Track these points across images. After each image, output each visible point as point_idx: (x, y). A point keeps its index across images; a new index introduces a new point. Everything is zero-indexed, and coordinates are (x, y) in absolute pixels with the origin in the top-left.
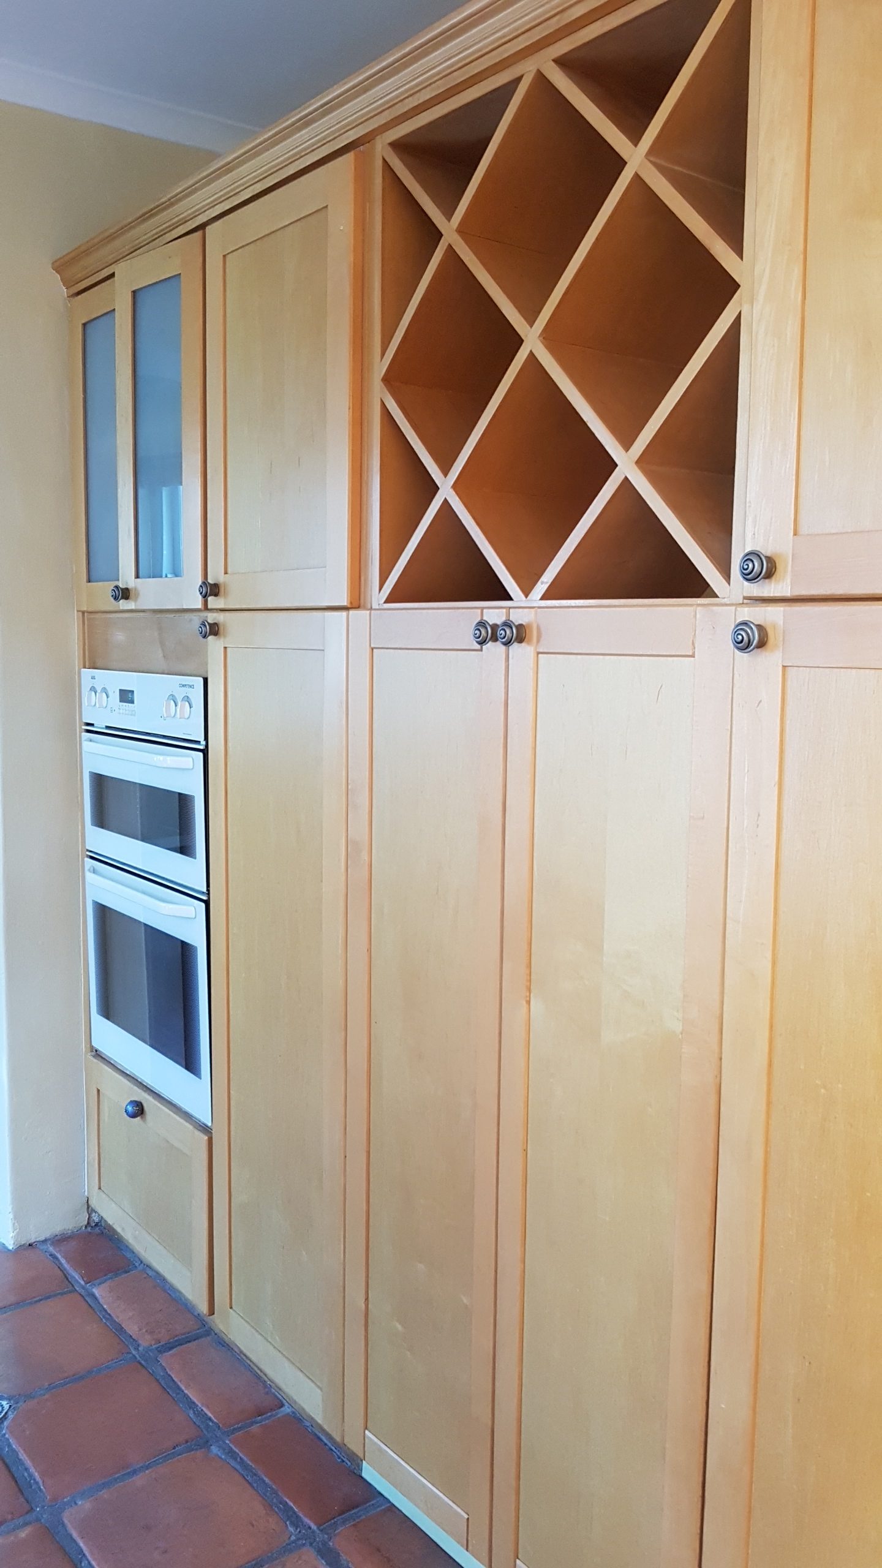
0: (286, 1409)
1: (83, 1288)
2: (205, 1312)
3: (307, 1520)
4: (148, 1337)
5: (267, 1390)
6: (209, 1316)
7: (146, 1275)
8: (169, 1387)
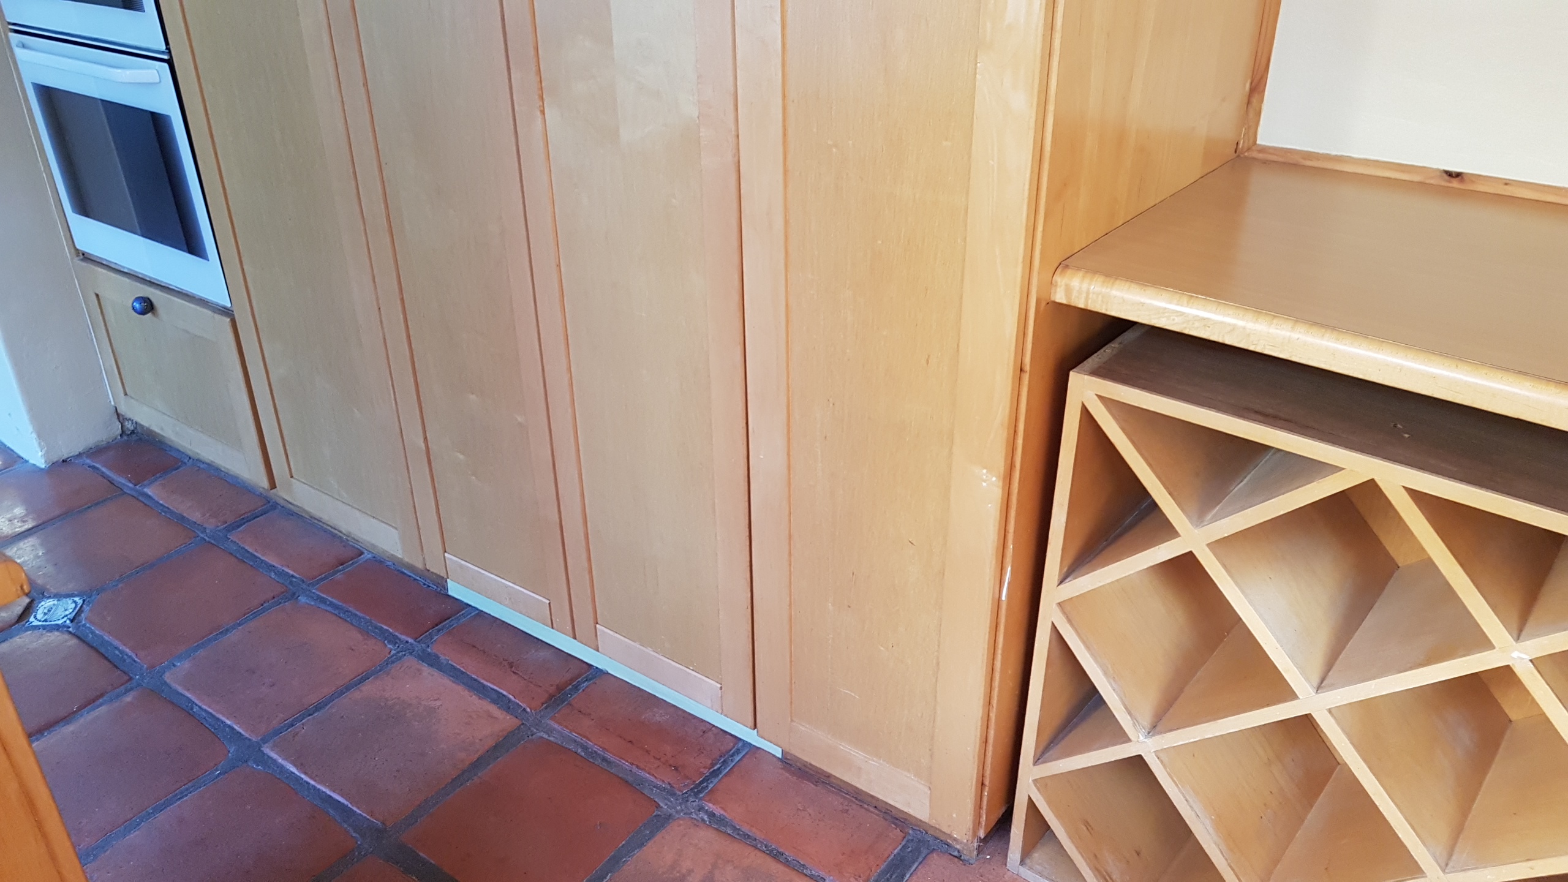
0: (367, 556)
1: (131, 489)
2: (266, 488)
3: (403, 637)
4: (213, 520)
5: (343, 544)
6: (271, 489)
7: (197, 468)
8: (246, 559)
